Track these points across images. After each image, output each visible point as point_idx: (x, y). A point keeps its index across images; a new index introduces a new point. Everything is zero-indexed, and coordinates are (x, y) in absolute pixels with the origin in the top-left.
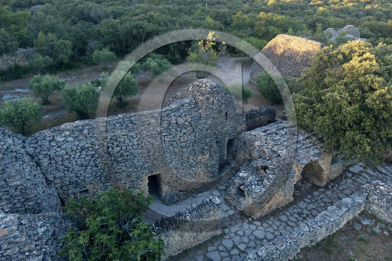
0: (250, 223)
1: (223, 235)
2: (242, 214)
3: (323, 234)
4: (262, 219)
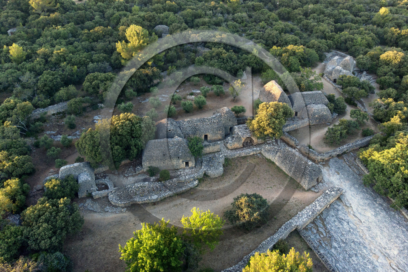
0: (228, 150)
1: (220, 151)
2: (227, 148)
3: (243, 155)
4: (231, 150)
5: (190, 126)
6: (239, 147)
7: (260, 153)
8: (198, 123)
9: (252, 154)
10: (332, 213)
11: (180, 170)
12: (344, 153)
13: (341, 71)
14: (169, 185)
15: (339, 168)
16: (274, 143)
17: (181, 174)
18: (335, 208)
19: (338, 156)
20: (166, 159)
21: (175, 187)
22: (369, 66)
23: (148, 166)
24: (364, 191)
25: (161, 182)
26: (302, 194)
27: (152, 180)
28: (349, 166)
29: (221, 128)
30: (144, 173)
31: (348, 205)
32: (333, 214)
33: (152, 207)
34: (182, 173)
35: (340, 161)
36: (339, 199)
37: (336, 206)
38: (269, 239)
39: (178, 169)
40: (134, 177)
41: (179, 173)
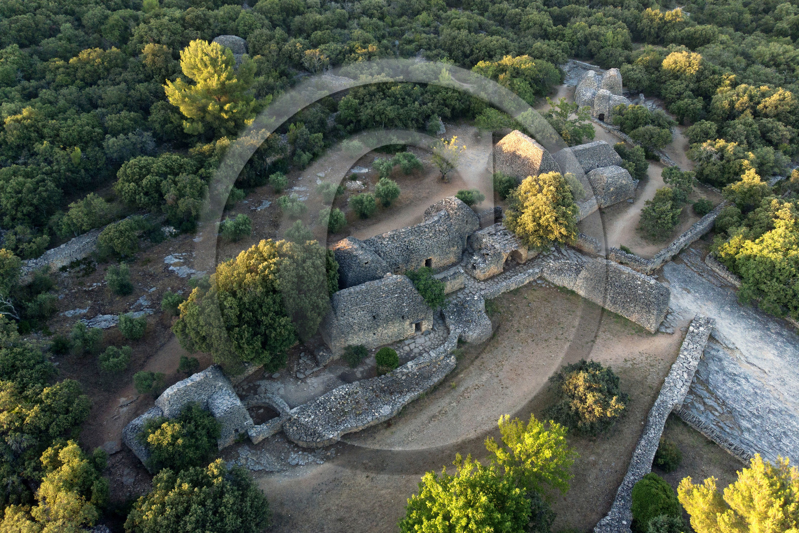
0: (478, 282)
1: (465, 288)
2: (475, 278)
3: (513, 287)
4: (485, 281)
5: (396, 247)
6: (498, 272)
7: (540, 278)
8: (411, 238)
9: (527, 281)
10: (713, 367)
11: (407, 342)
12: (682, 251)
13: (609, 98)
14: (404, 378)
15: (685, 281)
16: (556, 254)
17: (411, 350)
18: (714, 356)
19: (674, 258)
20: (378, 326)
21: (417, 379)
22: (647, 83)
23: (343, 346)
24: (742, 315)
25: (385, 374)
26: (649, 341)
27: (359, 375)
28: (699, 274)
29: (455, 241)
30: (336, 363)
31: (731, 346)
32: (716, 369)
33: (387, 433)
34: (412, 346)
35: (681, 267)
36: (712, 338)
37: (713, 352)
38: (643, 442)
39: (401, 341)
40: (317, 376)
41: (407, 348)
